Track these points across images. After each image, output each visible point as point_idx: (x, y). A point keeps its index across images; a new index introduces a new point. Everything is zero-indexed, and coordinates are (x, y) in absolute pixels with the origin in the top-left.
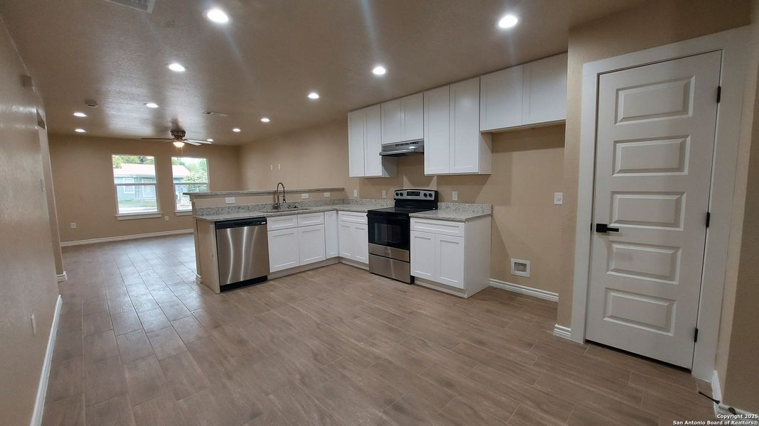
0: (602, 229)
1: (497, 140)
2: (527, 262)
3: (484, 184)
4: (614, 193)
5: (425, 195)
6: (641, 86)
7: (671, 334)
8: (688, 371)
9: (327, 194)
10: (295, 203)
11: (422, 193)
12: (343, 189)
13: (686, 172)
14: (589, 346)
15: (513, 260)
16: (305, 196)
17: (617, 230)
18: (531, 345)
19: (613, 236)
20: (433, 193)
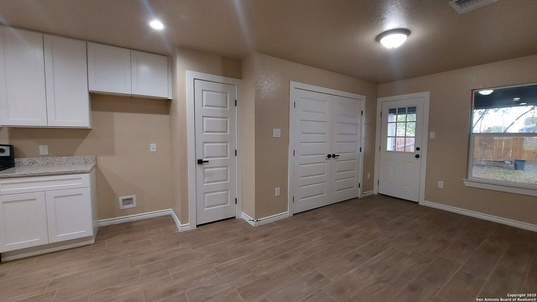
0: (200, 162)
1: (97, 100)
2: (134, 196)
3: (85, 138)
4: (204, 143)
6: (213, 91)
7: (229, 205)
8: (234, 218)
13: (228, 133)
14: (200, 228)
15: (121, 198)
17: (208, 162)
18: (178, 243)
19: (205, 165)
20: (7, 148)
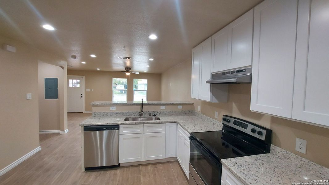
5: (253, 131)
9: (180, 107)
10: (155, 112)
11: (250, 127)
12: (192, 104)
16: (163, 107)
20: (264, 132)
